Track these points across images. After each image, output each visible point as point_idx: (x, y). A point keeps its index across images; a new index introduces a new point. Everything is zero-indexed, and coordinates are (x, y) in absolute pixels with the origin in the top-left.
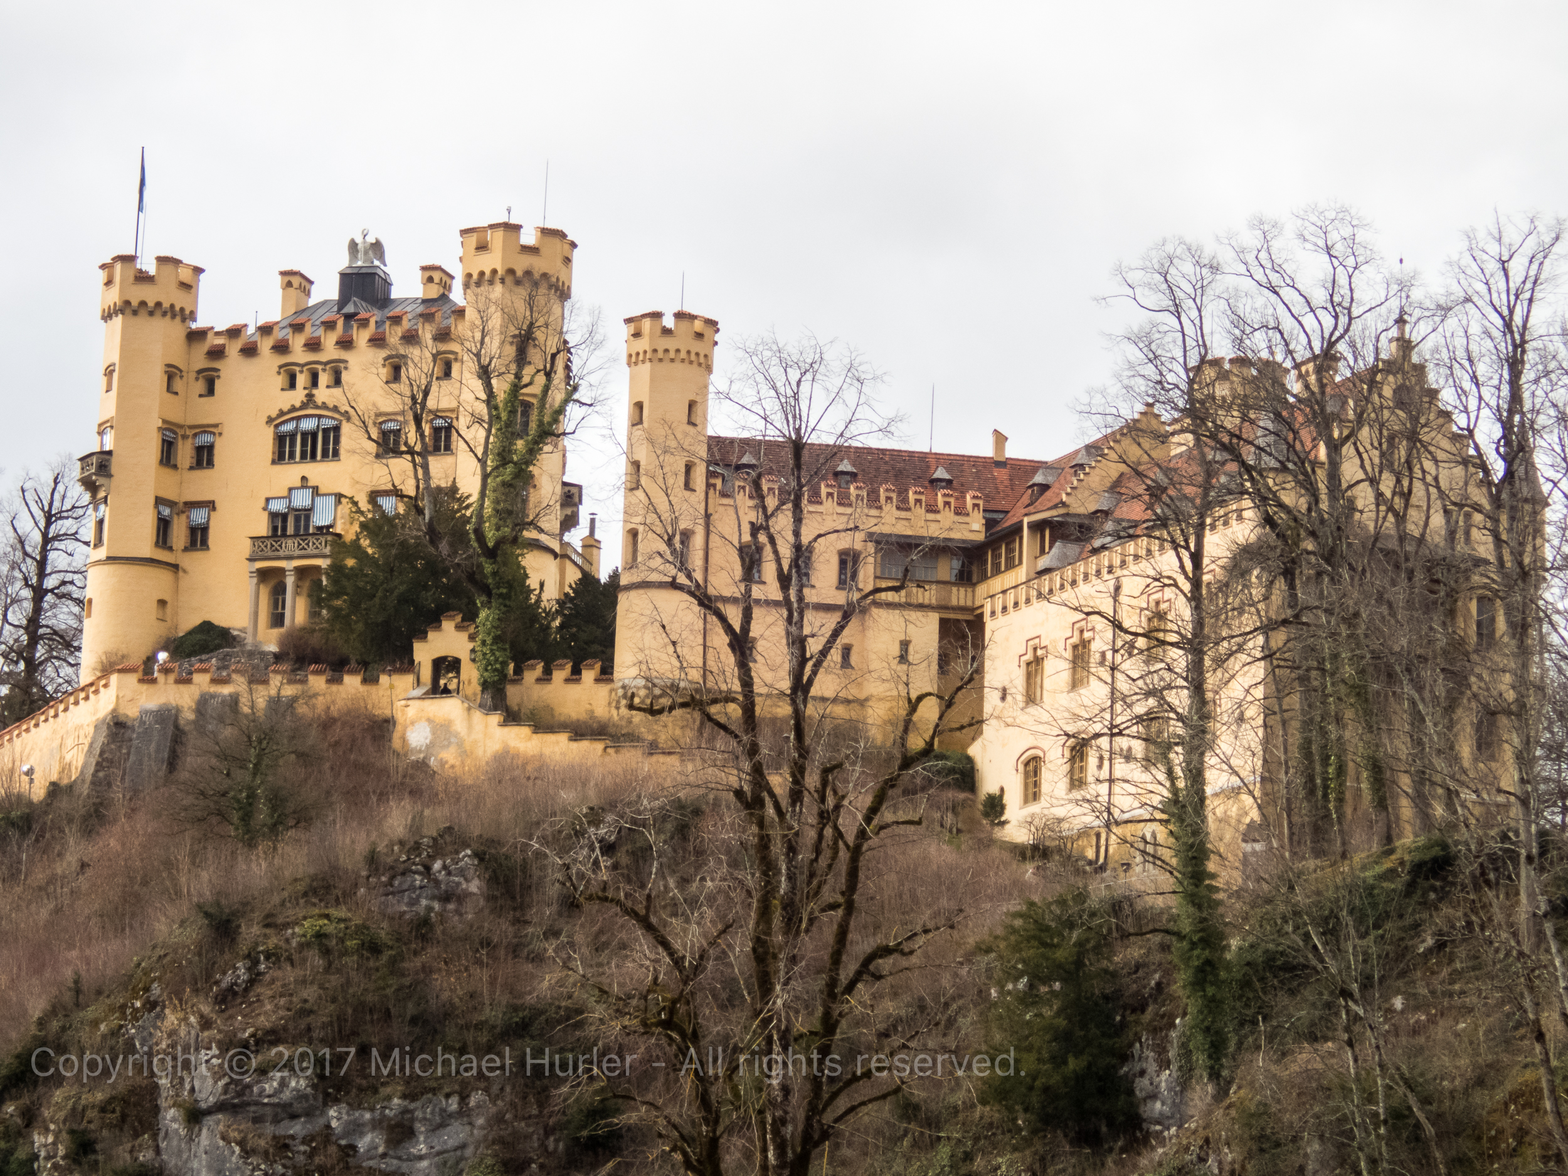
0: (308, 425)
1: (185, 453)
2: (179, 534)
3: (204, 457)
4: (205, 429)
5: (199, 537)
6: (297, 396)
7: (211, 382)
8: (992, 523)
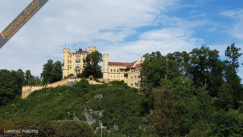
0: (78, 60)
1: (69, 62)
2: (69, 68)
4: (71, 60)
5: (71, 68)
7: (71, 57)
8: (127, 67)
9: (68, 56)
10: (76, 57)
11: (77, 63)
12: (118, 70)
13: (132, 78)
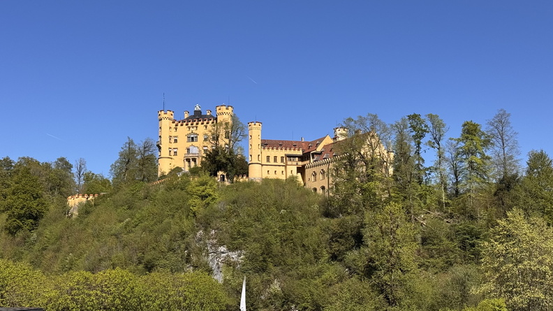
0: (192, 136)
1: (173, 140)
2: (172, 153)
3: (176, 141)
4: (176, 137)
5: (176, 153)
6: (190, 132)
7: (176, 129)
8: (303, 152)
9: (170, 128)
10: (188, 129)
11: (191, 143)
12: (283, 157)
13: (315, 175)
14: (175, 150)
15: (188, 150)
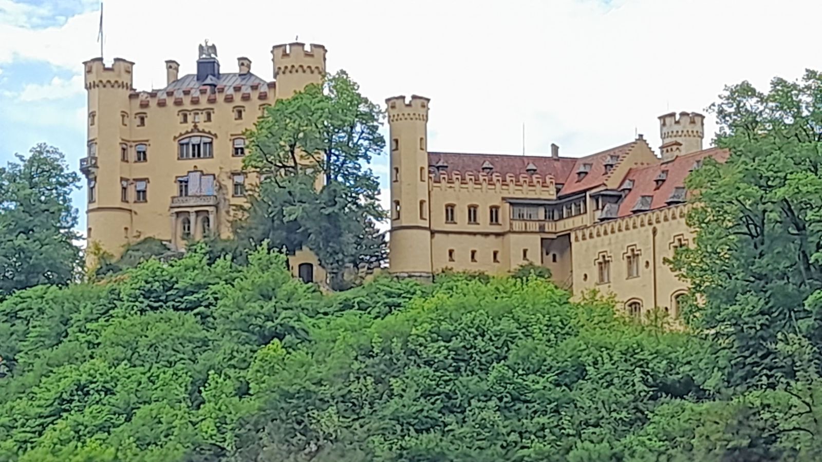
0: (195, 141)
1: (132, 154)
2: (132, 195)
3: (142, 156)
4: (141, 143)
5: (142, 195)
6: (189, 126)
7: (142, 119)
8: (558, 191)
9: (124, 115)
10: (181, 119)
11: (190, 164)
12: (497, 208)
13: (604, 264)
14: (141, 186)
15: (183, 184)
